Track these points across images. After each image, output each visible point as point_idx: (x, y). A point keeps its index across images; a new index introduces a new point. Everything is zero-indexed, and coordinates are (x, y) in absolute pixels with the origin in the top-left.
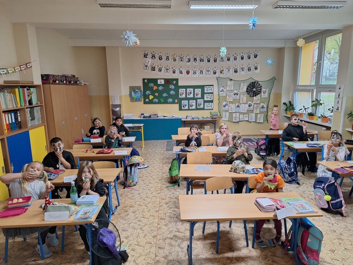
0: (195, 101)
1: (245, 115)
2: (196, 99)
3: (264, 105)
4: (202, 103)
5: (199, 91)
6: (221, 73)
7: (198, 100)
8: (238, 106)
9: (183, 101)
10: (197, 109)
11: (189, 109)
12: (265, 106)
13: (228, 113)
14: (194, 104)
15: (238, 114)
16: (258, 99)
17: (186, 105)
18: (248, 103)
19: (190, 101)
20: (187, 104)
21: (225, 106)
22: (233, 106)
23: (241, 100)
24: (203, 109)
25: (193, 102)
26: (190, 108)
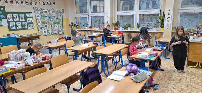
2: (22, 22)
5: (22, 16)
6: (35, 4)
9: (11, 23)
11: (16, 29)
24: (27, 29)
25: (19, 24)
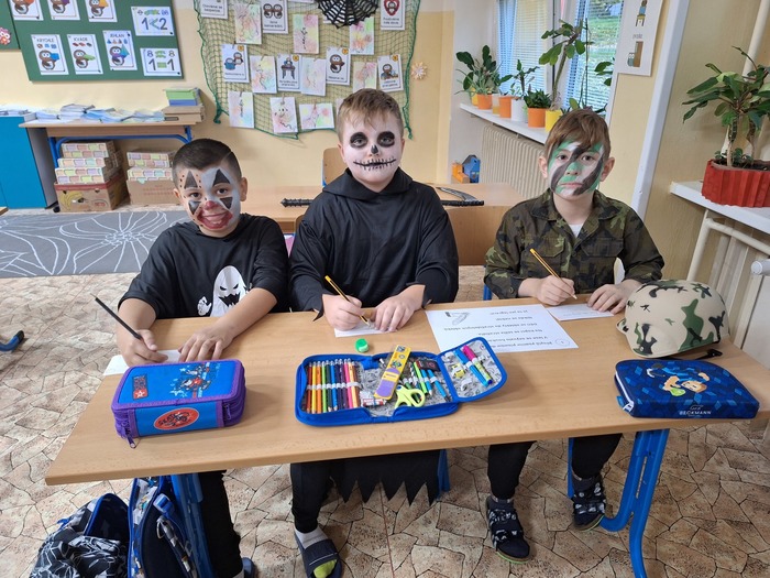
0: (91, 38)
1: (321, 107)
2: (98, 29)
3: (392, 63)
4: (130, 48)
7: (107, 35)
8: (288, 67)
9: (36, 39)
10: (108, 76)
11: (72, 77)
12: (397, 68)
13: (247, 98)
14: (92, 51)
15: (290, 101)
16: (368, 39)
17: (55, 58)
18: (329, 55)
19: (72, 39)
20: (59, 50)
21: (231, 66)
22: (266, 65)
23: (297, 38)
24: (137, 75)
25: (86, 44)
26: (79, 70)
